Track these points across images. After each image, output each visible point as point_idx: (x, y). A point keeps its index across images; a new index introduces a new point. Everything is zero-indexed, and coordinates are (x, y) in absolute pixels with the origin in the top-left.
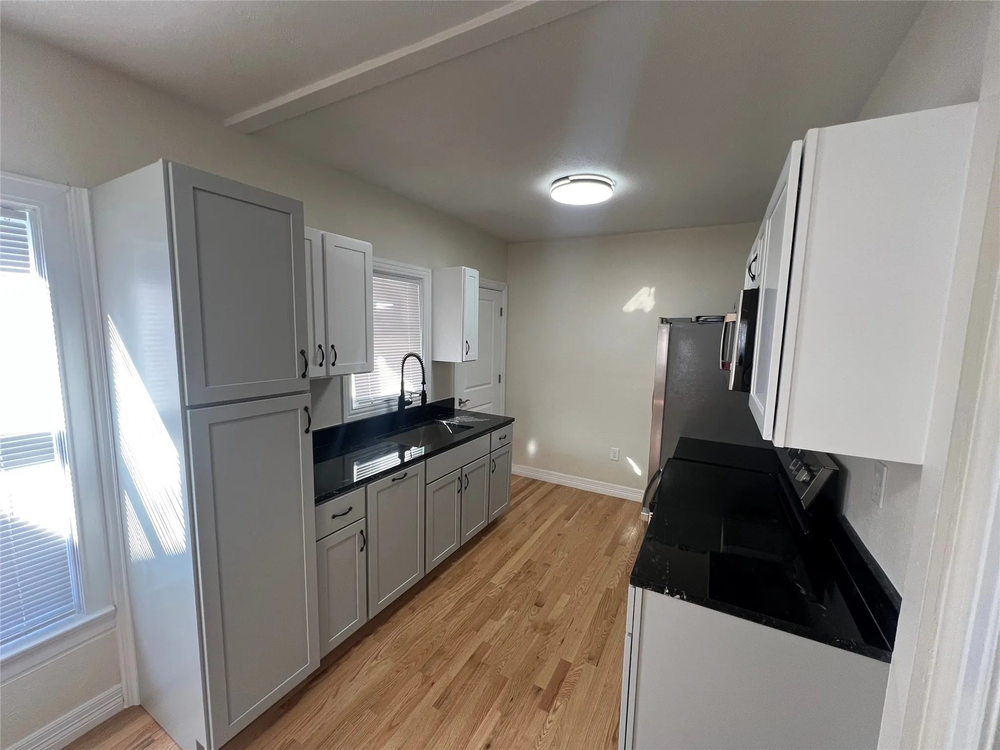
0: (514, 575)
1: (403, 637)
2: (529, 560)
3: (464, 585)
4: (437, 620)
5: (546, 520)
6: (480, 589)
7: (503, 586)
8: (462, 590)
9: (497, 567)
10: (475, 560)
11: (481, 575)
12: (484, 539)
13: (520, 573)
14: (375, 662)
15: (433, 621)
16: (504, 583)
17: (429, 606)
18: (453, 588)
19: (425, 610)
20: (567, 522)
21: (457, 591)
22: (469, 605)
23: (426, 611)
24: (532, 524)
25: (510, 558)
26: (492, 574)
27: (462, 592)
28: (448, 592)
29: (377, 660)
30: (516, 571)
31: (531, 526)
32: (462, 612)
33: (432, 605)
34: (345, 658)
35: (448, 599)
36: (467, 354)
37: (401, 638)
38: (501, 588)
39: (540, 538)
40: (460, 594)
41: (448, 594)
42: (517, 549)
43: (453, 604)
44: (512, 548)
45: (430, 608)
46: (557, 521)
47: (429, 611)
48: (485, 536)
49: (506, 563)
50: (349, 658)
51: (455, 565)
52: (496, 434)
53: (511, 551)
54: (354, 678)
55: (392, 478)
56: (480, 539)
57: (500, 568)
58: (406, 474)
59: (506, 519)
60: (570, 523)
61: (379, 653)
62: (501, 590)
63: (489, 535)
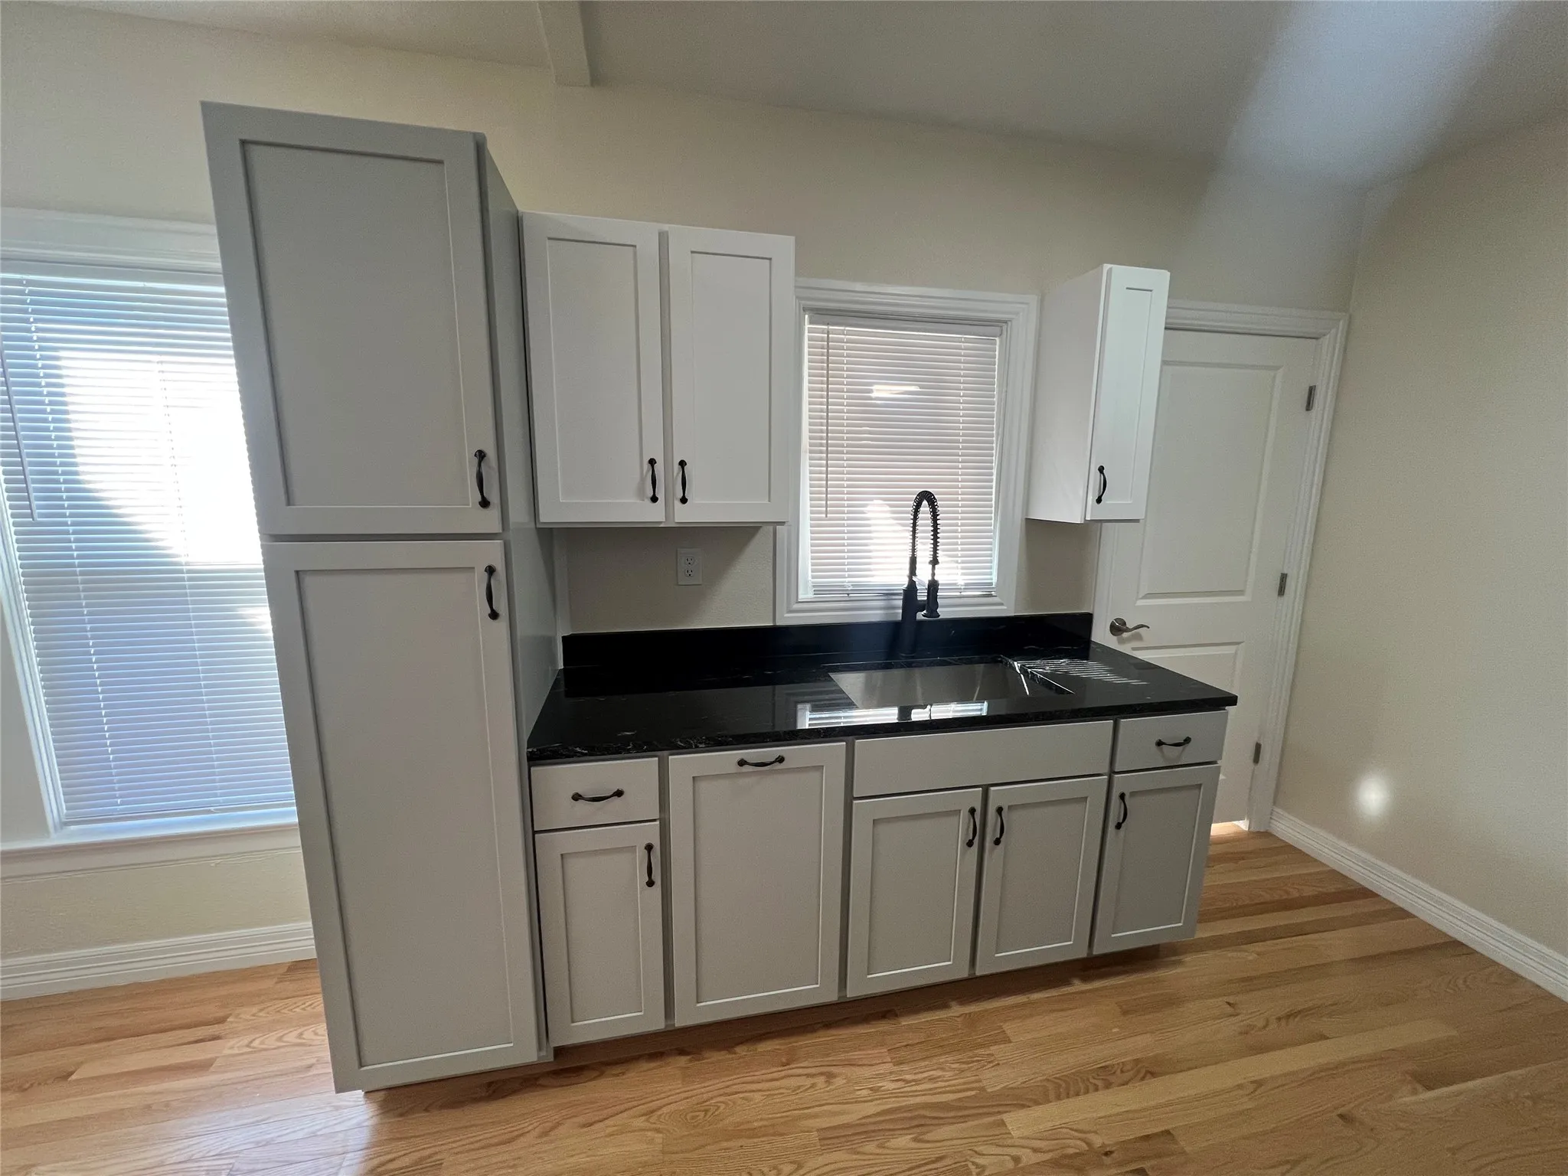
0: (1085, 1147)
1: (723, 1106)
2: (1168, 1132)
3: (932, 1079)
4: (811, 1123)
5: (1323, 1037)
6: (965, 1118)
7: (1028, 1158)
8: (918, 1088)
9: (1050, 1086)
10: (1009, 1028)
11: (995, 1080)
12: (1078, 986)
13: (1107, 1154)
14: (640, 1122)
15: (800, 1118)
16: (1035, 1150)
17: (822, 1074)
18: (905, 1067)
19: (808, 1075)
20: (1414, 1092)
21: (907, 1081)
22: (903, 1141)
23: (808, 1082)
24: (1261, 1023)
25: (1108, 1085)
26: (1020, 1099)
27: (915, 1095)
28: (889, 1067)
29: (647, 1120)
30: (1097, 1141)
31: (1252, 1027)
32: (871, 1147)
33: (830, 1076)
34: (618, 1069)
35: (871, 1089)
36: (1099, 500)
37: (719, 1107)
38: (1016, 1160)
39: (1259, 1083)
40: (906, 1095)
41: (881, 1076)
42: (1153, 1074)
43: (871, 1109)
44: (1137, 1061)
45: (821, 1080)
46: (1379, 1060)
47: (813, 1086)
48: (1085, 979)
49: (1087, 1092)
50: (623, 1074)
51: (957, 1010)
52: (1138, 730)
53: (1128, 1067)
54: (591, 1124)
55: (738, 758)
56: (1066, 982)
57: (1058, 1098)
58: (781, 760)
59: (1180, 963)
60: (1424, 1102)
61: (660, 1108)
62: (1011, 1165)
63: (1097, 984)
